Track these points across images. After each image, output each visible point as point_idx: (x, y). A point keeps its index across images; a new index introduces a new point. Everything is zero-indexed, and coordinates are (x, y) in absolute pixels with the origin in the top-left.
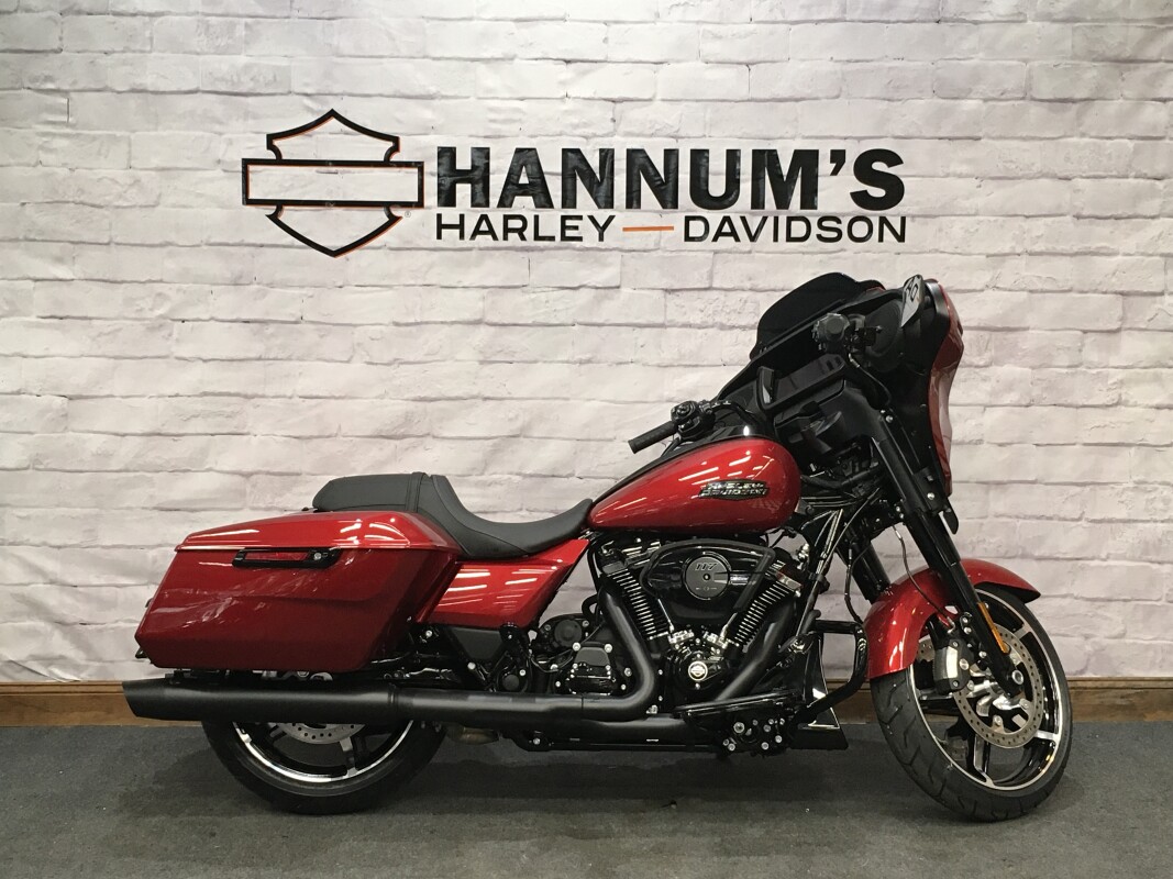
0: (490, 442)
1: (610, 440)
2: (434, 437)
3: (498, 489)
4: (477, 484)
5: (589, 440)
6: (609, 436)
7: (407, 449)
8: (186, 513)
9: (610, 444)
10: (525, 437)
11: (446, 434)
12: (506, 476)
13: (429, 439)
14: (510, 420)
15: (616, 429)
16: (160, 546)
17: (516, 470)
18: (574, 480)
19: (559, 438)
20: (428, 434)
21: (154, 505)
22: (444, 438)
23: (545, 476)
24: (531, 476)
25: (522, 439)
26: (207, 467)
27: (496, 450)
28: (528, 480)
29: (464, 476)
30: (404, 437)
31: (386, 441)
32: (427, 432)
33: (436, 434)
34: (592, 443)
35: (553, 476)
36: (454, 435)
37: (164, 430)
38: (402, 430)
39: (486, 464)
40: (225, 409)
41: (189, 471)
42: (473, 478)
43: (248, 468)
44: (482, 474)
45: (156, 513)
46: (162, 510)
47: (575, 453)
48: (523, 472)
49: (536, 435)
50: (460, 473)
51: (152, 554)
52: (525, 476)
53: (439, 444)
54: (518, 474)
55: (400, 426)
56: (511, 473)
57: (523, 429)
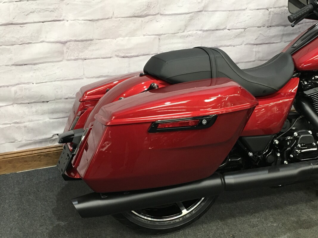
0: (189, 15)
1: (244, 10)
2: (161, 15)
3: (190, 39)
4: (181, 37)
5: (234, 10)
6: (244, 8)
7: (147, 22)
8: (31, 66)
9: (244, 12)
10: (205, 11)
11: (167, 13)
12: (195, 32)
13: (159, 16)
14: (199, 3)
15: (247, 4)
16: (18, 84)
17: (200, 29)
18: (226, 31)
19: (221, 11)
20: (158, 14)
21: (13, 63)
22: (166, 15)
23: (213, 30)
24: (207, 31)
25: (203, 12)
26: (41, 40)
27: (191, 19)
28: (205, 33)
29: (175, 33)
30: (147, 15)
31: (137, 19)
32: (158, 12)
33: (162, 13)
34: (235, 12)
35: (217, 30)
36: (171, 13)
37: (15, 21)
38: (146, 12)
39: (186, 27)
40: (50, 7)
41: (30, 43)
42: (180, 34)
43: (64, 39)
44: (184, 32)
45: (14, 67)
46: (17, 65)
47: (228, 18)
48: (203, 29)
49: (210, 10)
50: (173, 32)
51: (13, 89)
52: (204, 31)
53: (164, 18)
54: (201, 30)
55: (144, 10)
56: (197, 30)
57: (204, 7)
